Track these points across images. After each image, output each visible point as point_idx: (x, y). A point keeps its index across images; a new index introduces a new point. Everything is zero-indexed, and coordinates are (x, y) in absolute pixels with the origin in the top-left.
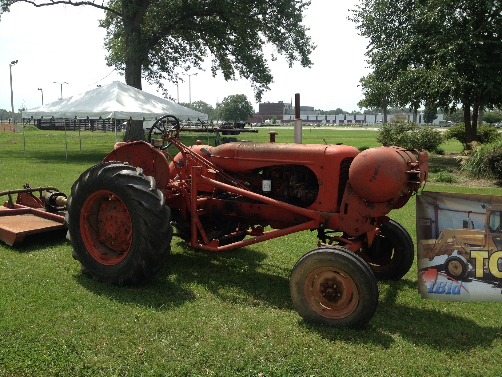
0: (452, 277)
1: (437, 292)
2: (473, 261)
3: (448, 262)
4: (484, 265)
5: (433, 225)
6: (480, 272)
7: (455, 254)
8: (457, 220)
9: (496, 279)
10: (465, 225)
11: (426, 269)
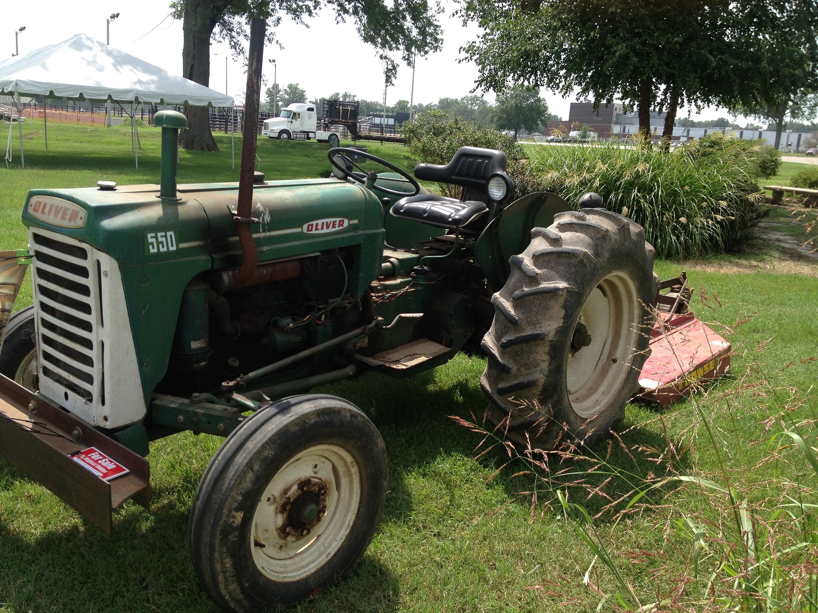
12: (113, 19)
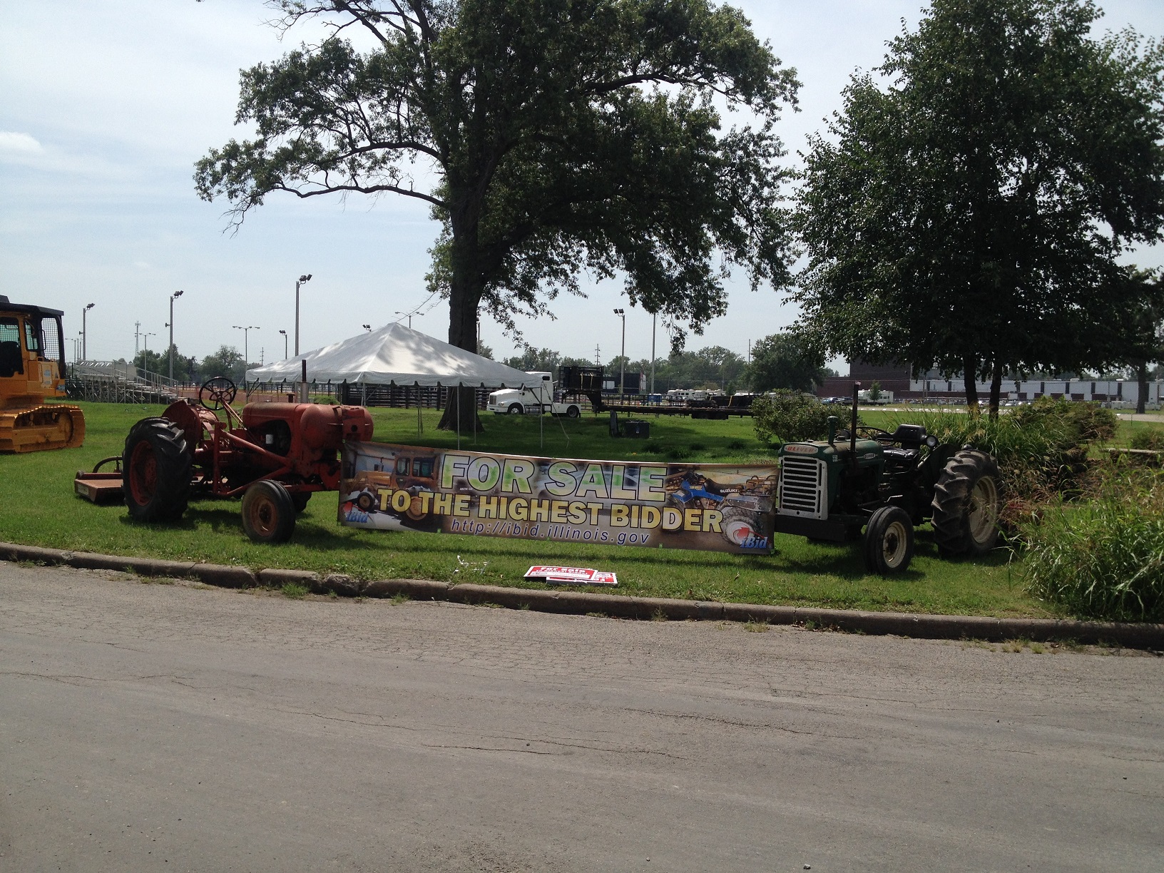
0: (362, 509)
1: (352, 521)
2: (379, 497)
3: (360, 496)
4: (388, 501)
5: (352, 468)
6: (384, 506)
7: (366, 490)
8: (371, 463)
9: (397, 512)
10: (376, 468)
11: (346, 502)
12: (302, 282)
